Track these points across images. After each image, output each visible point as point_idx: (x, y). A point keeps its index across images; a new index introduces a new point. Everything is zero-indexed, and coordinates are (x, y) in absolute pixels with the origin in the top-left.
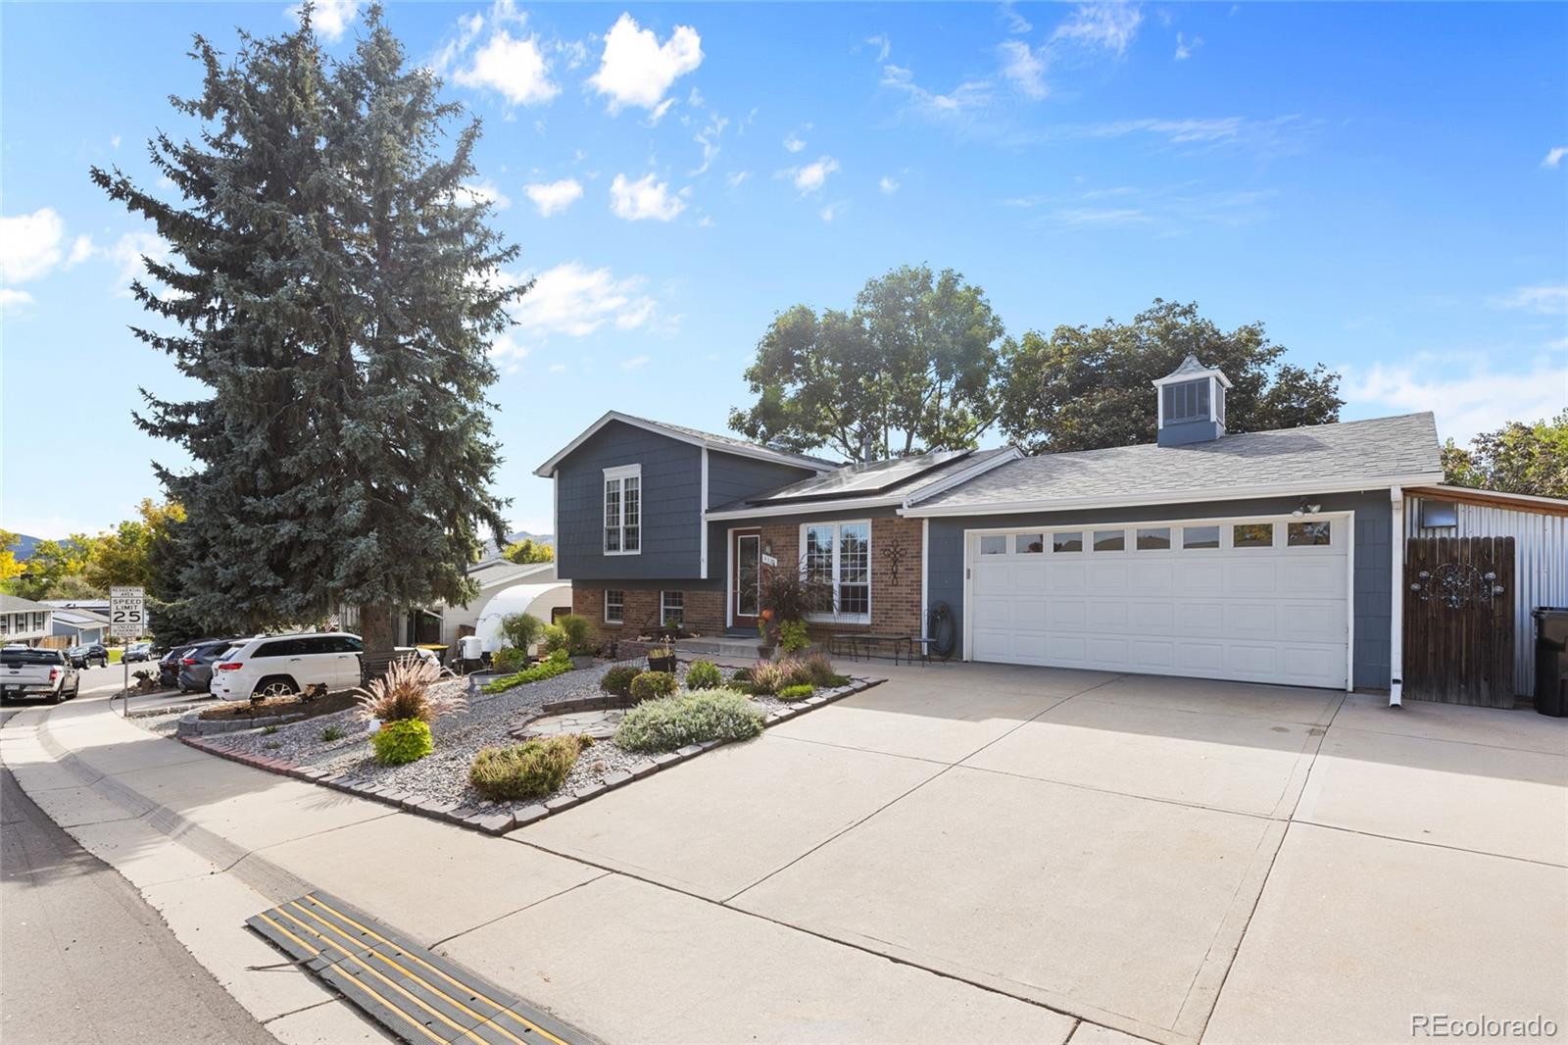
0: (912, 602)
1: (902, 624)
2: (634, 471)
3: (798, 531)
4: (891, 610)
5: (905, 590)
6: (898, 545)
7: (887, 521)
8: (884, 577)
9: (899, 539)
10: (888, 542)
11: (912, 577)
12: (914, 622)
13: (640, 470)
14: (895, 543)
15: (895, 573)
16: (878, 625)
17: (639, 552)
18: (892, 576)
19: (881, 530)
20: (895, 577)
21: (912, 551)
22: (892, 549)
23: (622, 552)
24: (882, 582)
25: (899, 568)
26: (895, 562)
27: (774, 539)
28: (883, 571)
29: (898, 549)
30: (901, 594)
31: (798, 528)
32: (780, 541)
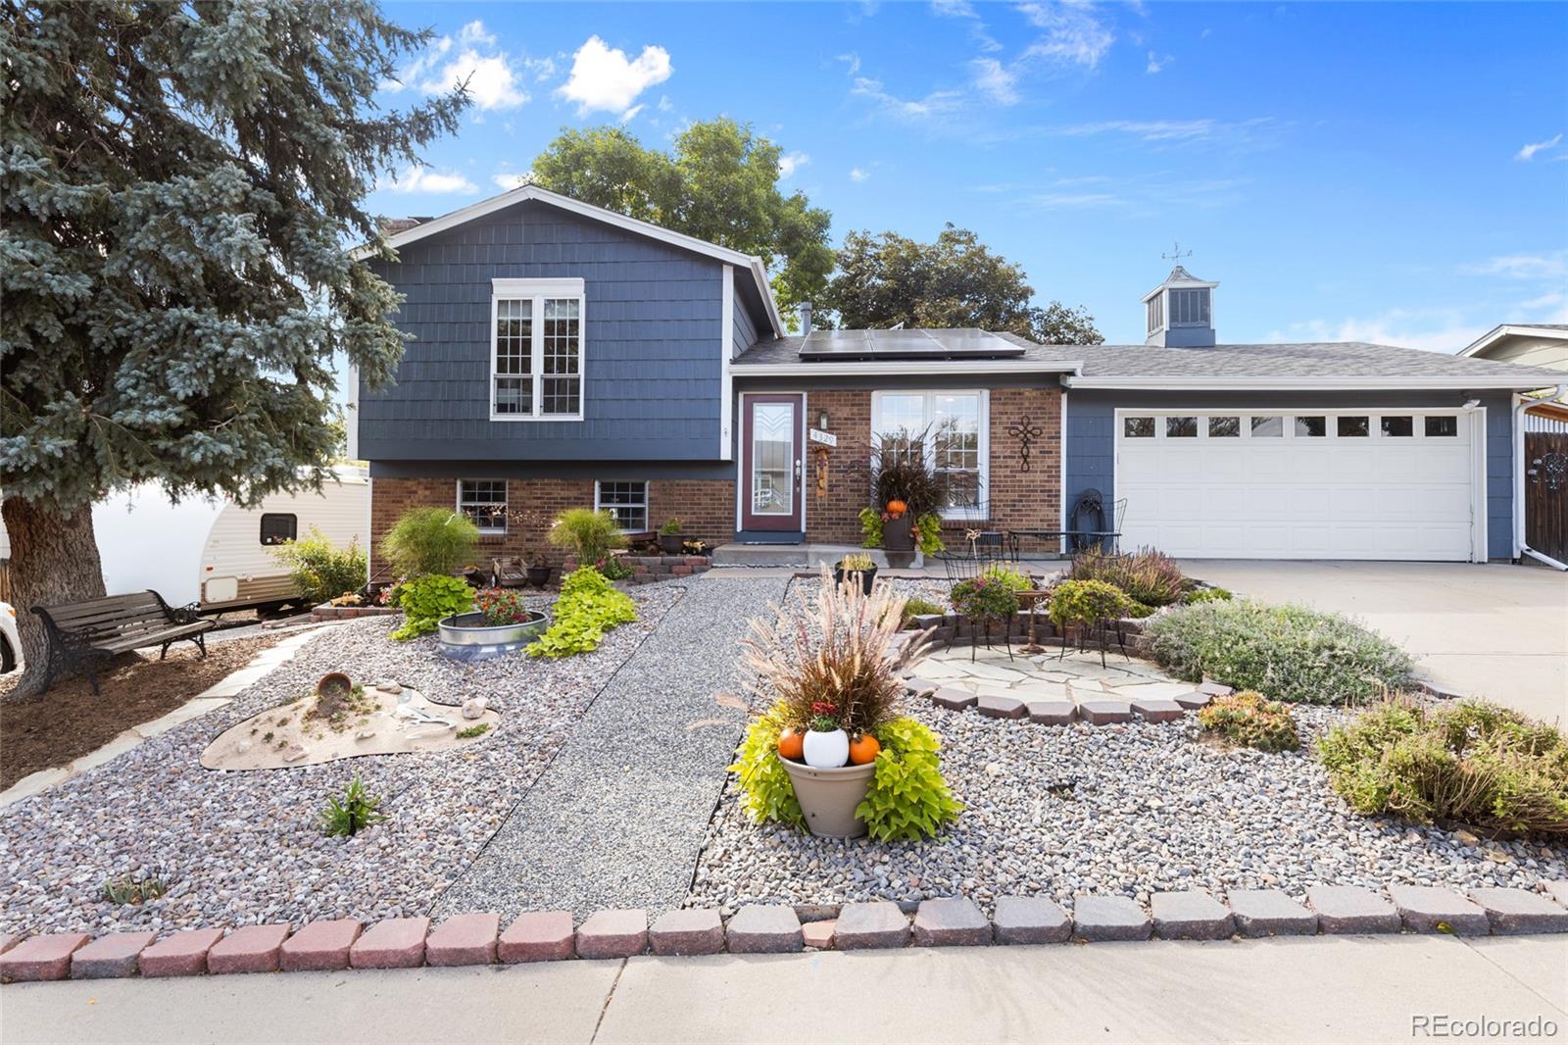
0: (1051, 491)
1: (1035, 518)
2: (573, 288)
3: (870, 400)
4: (1021, 501)
5: (1039, 477)
6: (1029, 423)
7: (1014, 394)
8: (1010, 462)
9: (1031, 416)
10: (1016, 418)
11: (1050, 462)
12: (1052, 515)
13: (583, 288)
14: (1025, 421)
15: (1025, 457)
16: (1000, 520)
17: (580, 417)
18: (1022, 461)
19: (1005, 404)
20: (1025, 461)
21: (1048, 430)
22: (1021, 428)
23: (537, 415)
24: (1007, 467)
25: (1031, 450)
26: (1025, 443)
27: (831, 410)
28: (1008, 454)
29: (1030, 428)
30: (1033, 481)
31: (870, 395)
32: (844, 412)
